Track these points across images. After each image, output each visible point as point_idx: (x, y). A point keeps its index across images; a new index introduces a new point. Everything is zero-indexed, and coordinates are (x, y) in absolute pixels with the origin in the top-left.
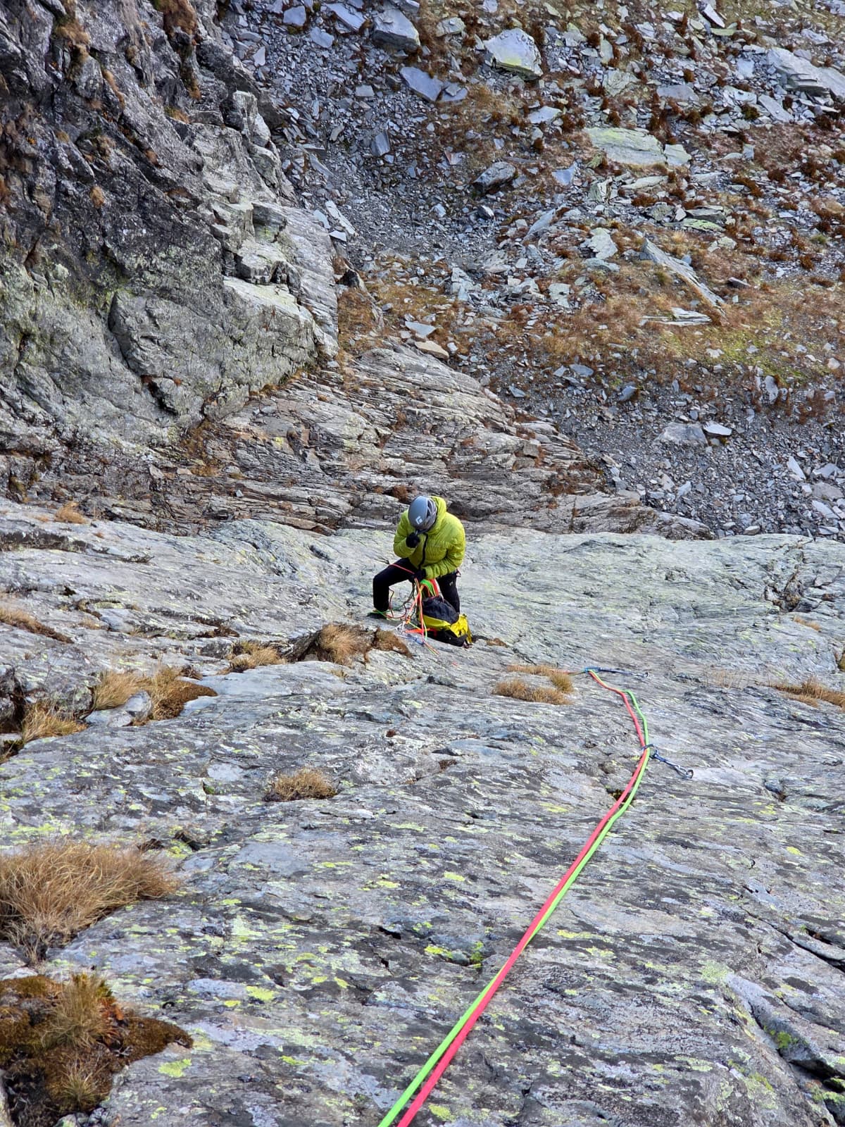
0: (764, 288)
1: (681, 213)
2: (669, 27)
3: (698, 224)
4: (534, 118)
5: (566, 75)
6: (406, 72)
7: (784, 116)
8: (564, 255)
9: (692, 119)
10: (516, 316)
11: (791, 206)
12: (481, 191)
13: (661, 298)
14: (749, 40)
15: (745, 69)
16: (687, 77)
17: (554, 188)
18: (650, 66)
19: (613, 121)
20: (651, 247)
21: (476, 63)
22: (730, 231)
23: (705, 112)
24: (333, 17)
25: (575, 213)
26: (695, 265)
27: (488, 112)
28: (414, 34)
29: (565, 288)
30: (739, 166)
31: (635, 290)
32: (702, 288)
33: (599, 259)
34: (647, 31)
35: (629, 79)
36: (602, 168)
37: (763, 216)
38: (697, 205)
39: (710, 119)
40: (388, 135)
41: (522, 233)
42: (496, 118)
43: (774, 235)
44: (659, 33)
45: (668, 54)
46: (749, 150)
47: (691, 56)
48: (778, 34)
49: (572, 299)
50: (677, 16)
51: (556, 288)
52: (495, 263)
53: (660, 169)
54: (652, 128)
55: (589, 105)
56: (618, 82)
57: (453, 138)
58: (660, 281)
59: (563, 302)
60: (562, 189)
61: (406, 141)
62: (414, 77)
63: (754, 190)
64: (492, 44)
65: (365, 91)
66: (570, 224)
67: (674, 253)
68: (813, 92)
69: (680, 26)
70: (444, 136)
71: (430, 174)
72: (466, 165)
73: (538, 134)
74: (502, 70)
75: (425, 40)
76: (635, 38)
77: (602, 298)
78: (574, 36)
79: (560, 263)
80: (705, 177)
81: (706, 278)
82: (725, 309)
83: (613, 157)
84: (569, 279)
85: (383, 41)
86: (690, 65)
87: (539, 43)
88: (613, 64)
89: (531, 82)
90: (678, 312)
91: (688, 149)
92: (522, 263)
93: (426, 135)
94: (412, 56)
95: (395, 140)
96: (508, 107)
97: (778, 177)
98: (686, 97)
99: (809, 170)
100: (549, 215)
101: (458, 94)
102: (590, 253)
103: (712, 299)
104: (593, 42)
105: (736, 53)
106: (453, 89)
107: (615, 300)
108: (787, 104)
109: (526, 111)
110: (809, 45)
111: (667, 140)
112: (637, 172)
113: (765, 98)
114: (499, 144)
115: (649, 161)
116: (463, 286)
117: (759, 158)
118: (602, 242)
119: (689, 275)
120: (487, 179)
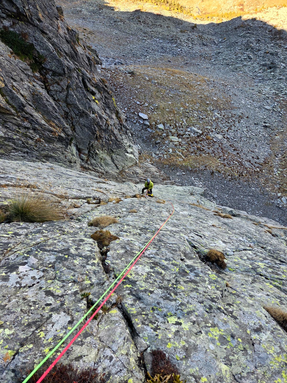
0: (190, 156)
1: (180, 147)
2: (180, 124)
3: (182, 148)
4: (163, 135)
5: (167, 130)
6: (148, 129)
7: (193, 135)
8: (166, 152)
9: (182, 135)
10: (160, 159)
11: (194, 146)
12: (156, 144)
13: (178, 157)
14: (190, 126)
15: (189, 130)
16: (182, 130)
17: (165, 143)
18: (177, 129)
19: (173, 135)
20: (177, 151)
21: (156, 128)
22: (186, 149)
23: (184, 135)
24: (139, 122)
25: (168, 147)
26: (182, 153)
27: (158, 134)
28: (149, 124)
29: (166, 156)
30: (188, 141)
31: (174, 156)
32: (183, 156)
33: (170, 152)
34: (177, 124)
35: (175, 130)
36: (171, 141)
37: (190, 148)
38: (182, 146)
39: (184, 136)
40: (145, 136)
41: (161, 149)
42: (159, 135)
43: (192, 150)
44: (179, 125)
45: (180, 127)
46: (189, 139)
47: (182, 128)
48: (193, 125)
49: (167, 157)
50: (181, 123)
51: (165, 156)
52: (158, 153)
53: (178, 141)
54: (177, 136)
55: (170, 133)
56: (173, 131)
57: (153, 137)
58: (177, 155)
59: (166, 157)
60: (166, 144)
61: (148, 137)
62: (149, 129)
63: (190, 144)
64: (158, 126)
65: (143, 131)
66: (167, 148)
67: (179, 152)
68: (197, 133)
69: (181, 124)
70: (152, 137)
71: (150, 141)
72: (155, 140)
73: (163, 137)
74: (159, 129)
75: (150, 125)
76: (176, 125)
77: (170, 157)
78: (168, 125)
79: (165, 153)
80: (183, 143)
81: (183, 155)
82: (185, 159)
83: (172, 140)
84: (166, 155)
85: (145, 125)
86: (182, 129)
87: (164, 126)
88: (173, 128)
89: (163, 130)
90: (180, 159)
91: (182, 139)
92: (161, 153)
93: (150, 136)
94: (149, 127)
95: (146, 137)
96: (160, 133)
97: (192, 143)
98: (182, 133)
99: (196, 142)
100: (164, 147)
101: (154, 132)
102: (169, 151)
103: (184, 157)
104: (171, 126)
105: (188, 128)
106: (153, 131)
107: (172, 157)
108: (194, 134)
109: (162, 134)
110: (197, 127)
111: (179, 138)
112: (175, 142)
113: (191, 133)
114: (159, 138)
115: (177, 140)
116: (154, 155)
117: (190, 141)
118: (171, 150)
119: (181, 154)
120: (157, 142)
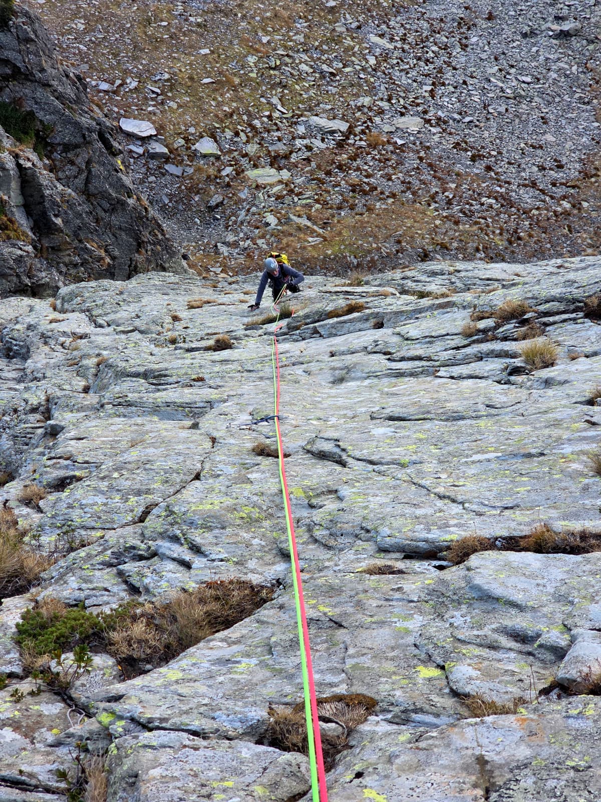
0: (339, 222)
1: (296, 199)
2: (265, 119)
3: (304, 202)
4: (224, 173)
5: (230, 151)
6: (167, 167)
7: (323, 146)
8: (258, 228)
9: (287, 157)
10: (249, 256)
11: (338, 185)
12: (211, 209)
13: (302, 236)
14: (300, 116)
15: (301, 130)
16: (280, 139)
17: (241, 201)
18: (263, 139)
19: (255, 166)
20: (292, 216)
21: (194, 155)
22: (317, 201)
23: (291, 152)
24: (131, 151)
25: (254, 209)
26: (309, 218)
27: (204, 176)
28: (166, 150)
29: (263, 240)
30: (312, 172)
31: (291, 235)
32: (315, 227)
33: (273, 226)
34: (257, 123)
35: (256, 146)
36: (258, 187)
37: (329, 192)
38: (300, 194)
39: (294, 155)
40: (167, 195)
41: (235, 222)
42: (209, 177)
43: (337, 199)
44: (262, 123)
45: (269, 131)
46: (313, 164)
47: (278, 130)
48: (310, 109)
49: (268, 244)
50: (267, 113)
51: (260, 242)
52: (231, 238)
53: (280, 182)
54: (272, 165)
55: (244, 161)
56: (252, 149)
57: (193, 189)
58: (299, 229)
59: (265, 246)
60: (244, 200)
61: (175, 195)
62: (170, 168)
63: (321, 181)
64: (197, 146)
65: (152, 179)
66: (254, 214)
67: (299, 216)
68: (332, 132)
69: (270, 117)
70: (189, 189)
71: (189, 207)
72: (202, 199)
73: (227, 179)
74: (205, 156)
75: (171, 152)
76: (253, 128)
77: (279, 241)
78: (229, 134)
79: (257, 231)
80: (300, 180)
81: (315, 223)
82: (326, 233)
83: (260, 181)
84: (263, 237)
85: (154, 156)
86: (278, 134)
87: (216, 141)
88: (248, 142)
89: (218, 158)
90: (310, 239)
91: (289, 170)
92: (241, 235)
93: (182, 191)
94: (167, 160)
95: (171, 196)
96: (212, 171)
97: (328, 173)
98: (281, 148)
99: (340, 167)
100: (243, 213)
101: (190, 171)
102: (268, 224)
103: (321, 231)
104: (237, 134)
105: (296, 123)
106: (187, 169)
107: (285, 241)
108: (323, 140)
109: (219, 171)
110: (325, 111)
111: (279, 169)
112: (272, 186)
113: (313, 140)
114: (212, 188)
115: (275, 180)
116: (224, 249)
117: (319, 167)
118: (271, 219)
119: (309, 224)
120: (213, 203)
